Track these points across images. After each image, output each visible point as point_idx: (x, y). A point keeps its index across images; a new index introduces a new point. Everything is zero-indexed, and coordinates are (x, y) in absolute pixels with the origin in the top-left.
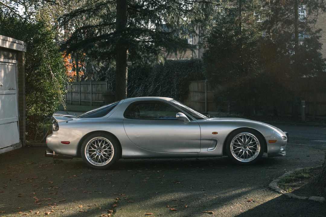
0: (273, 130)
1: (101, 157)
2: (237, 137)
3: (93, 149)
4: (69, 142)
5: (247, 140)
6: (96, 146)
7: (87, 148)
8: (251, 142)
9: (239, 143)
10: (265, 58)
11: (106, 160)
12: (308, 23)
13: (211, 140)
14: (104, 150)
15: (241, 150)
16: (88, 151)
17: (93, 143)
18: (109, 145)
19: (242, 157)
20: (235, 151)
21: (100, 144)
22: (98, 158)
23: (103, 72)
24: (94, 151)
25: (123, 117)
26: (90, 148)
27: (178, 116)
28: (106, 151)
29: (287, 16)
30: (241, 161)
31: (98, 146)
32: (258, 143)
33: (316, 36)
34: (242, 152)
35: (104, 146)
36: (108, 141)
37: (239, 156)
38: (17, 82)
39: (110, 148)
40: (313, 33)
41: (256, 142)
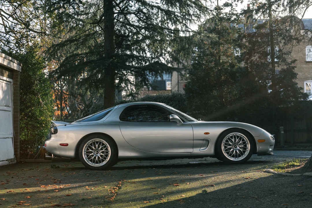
0: (261, 131)
1: (99, 158)
2: (228, 137)
3: (90, 150)
4: (68, 144)
5: (237, 140)
6: (93, 147)
7: (84, 150)
8: (241, 142)
9: (230, 143)
10: (245, 87)
11: (103, 161)
12: (283, 55)
13: (203, 140)
14: (101, 151)
15: (232, 150)
16: (86, 153)
17: (90, 145)
18: (105, 146)
19: (233, 156)
20: (226, 150)
21: (97, 146)
22: (95, 159)
23: (86, 109)
24: (92, 152)
25: (119, 120)
26: (88, 149)
27: (172, 117)
28: (103, 152)
29: (263, 48)
30: (232, 160)
31: (95, 147)
32: (248, 143)
33: (292, 66)
34: (233, 151)
35: (101, 147)
36: (105, 142)
37: (230, 155)
38: (12, 100)
39: (107, 149)
40: (289, 64)
41: (246, 141)
